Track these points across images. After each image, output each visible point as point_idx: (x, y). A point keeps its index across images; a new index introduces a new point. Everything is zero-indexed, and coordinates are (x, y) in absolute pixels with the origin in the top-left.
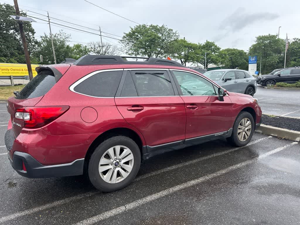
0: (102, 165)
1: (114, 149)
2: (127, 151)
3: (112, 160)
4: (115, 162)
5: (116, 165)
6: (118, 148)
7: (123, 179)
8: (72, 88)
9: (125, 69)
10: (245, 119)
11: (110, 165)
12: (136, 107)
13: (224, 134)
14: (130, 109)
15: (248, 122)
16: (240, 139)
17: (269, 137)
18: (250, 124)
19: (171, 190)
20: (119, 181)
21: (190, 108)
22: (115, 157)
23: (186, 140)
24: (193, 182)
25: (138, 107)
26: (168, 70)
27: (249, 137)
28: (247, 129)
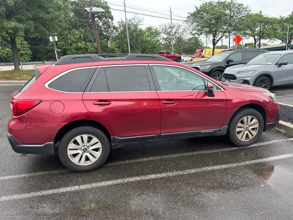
0: (70, 149)
1: (82, 137)
2: (95, 140)
3: (80, 147)
4: (83, 148)
5: (85, 150)
6: (85, 137)
7: (91, 163)
8: (46, 85)
9: (99, 67)
10: (248, 117)
11: (79, 150)
12: (102, 102)
13: (215, 131)
14: (96, 103)
15: (254, 120)
16: (240, 139)
17: (289, 139)
18: (257, 123)
19: (127, 180)
20: (87, 164)
21: (166, 103)
22: (84, 144)
23: (161, 134)
24: (153, 176)
25: (106, 102)
26: (147, 65)
27: (255, 137)
28: (251, 127)
